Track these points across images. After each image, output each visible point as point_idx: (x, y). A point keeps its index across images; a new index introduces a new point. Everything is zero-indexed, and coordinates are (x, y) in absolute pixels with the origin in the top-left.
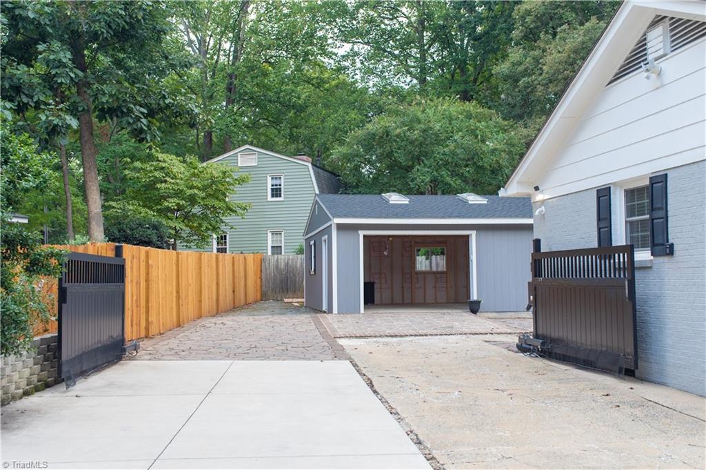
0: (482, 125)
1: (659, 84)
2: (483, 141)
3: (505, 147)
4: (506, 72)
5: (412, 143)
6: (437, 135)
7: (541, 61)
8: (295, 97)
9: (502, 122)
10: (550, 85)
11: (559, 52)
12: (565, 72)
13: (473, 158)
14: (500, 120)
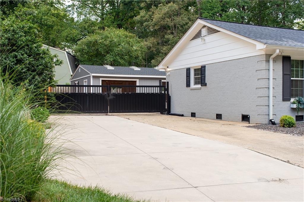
0: (131, 40)
1: (204, 43)
2: (132, 46)
3: (139, 49)
4: (139, 19)
5: (106, 46)
6: (115, 43)
7: (152, 17)
8: (49, 22)
9: (139, 39)
10: (155, 26)
11: (159, 14)
12: (161, 22)
13: (128, 53)
14: (137, 38)
